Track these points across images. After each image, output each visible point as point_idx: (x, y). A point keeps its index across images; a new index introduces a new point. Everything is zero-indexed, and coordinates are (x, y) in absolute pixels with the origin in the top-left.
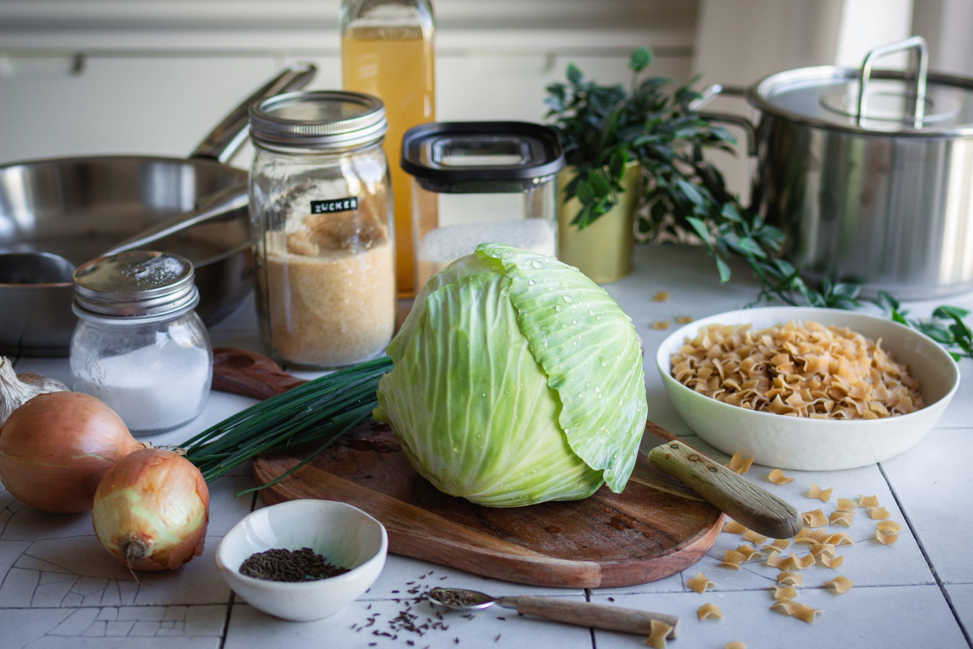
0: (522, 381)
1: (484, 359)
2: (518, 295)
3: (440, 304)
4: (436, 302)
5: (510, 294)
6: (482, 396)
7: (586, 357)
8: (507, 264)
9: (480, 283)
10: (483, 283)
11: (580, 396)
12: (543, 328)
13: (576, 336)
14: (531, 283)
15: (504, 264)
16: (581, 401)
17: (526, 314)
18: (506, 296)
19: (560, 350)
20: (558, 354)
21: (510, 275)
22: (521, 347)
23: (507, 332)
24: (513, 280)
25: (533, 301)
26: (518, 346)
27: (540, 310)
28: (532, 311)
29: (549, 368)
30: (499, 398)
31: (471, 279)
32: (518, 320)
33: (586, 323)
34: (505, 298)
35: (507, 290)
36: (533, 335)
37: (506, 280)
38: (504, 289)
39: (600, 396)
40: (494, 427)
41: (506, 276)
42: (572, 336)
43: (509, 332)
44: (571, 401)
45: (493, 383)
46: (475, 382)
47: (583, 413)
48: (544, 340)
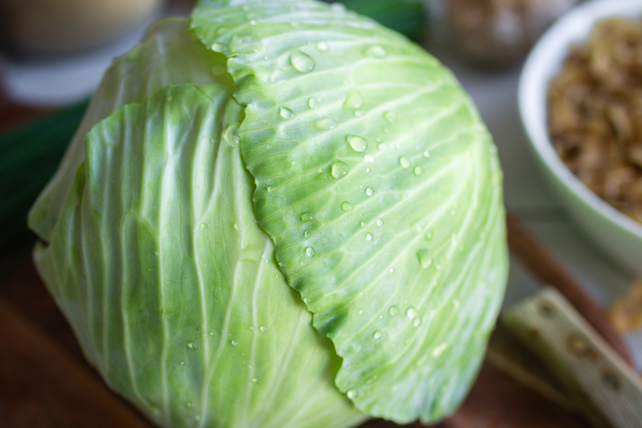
0: (263, 322)
1: (187, 281)
2: (256, 143)
3: (109, 152)
4: (103, 146)
5: (240, 142)
6: (188, 348)
7: (391, 258)
8: (238, 71)
9: (185, 109)
10: (191, 108)
11: (377, 336)
12: (304, 217)
13: (371, 224)
14: (284, 113)
15: (231, 71)
16: (378, 346)
17: (269, 189)
18: (231, 144)
19: (336, 259)
20: (332, 267)
21: (242, 97)
22: (260, 258)
23: (231, 225)
24: (247, 110)
25: (284, 159)
26: (252, 255)
27: (299, 178)
28: (282, 180)
29: (314, 300)
30: (219, 354)
31: (169, 99)
32: (254, 200)
33: (392, 188)
34: (230, 149)
35: (235, 133)
36: (283, 235)
37: (233, 108)
38: (230, 129)
39: (416, 324)
40: (213, 395)
41: (234, 99)
42: (362, 224)
43: (236, 226)
44: (357, 348)
45: (205, 326)
46: (173, 323)
47: (383, 361)
48: (305, 243)
